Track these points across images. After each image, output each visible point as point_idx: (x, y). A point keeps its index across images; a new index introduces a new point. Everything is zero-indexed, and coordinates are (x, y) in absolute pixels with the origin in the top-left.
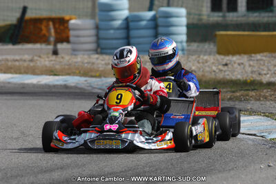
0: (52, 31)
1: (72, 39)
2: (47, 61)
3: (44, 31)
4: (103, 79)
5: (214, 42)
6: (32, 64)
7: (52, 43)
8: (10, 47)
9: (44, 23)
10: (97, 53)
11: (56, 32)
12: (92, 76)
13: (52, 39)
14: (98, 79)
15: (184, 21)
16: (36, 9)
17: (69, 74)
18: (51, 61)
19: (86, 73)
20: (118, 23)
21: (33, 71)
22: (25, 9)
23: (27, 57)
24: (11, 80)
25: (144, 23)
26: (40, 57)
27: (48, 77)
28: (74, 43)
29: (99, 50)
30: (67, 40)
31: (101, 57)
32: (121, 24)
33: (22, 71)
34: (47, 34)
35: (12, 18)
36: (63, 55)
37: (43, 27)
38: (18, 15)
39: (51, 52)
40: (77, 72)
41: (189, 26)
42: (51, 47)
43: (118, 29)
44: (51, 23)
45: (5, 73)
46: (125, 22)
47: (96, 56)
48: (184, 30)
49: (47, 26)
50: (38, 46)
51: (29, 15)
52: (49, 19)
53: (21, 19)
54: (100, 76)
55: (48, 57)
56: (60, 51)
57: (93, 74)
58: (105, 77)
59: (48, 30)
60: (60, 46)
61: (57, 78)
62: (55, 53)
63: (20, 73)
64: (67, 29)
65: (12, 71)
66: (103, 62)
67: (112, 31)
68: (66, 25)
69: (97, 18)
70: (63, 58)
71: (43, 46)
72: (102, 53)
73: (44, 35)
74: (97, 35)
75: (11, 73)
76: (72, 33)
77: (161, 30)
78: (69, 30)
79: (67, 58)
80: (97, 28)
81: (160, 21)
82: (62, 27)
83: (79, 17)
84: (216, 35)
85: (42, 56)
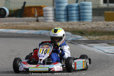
3: (33, 12)
5: (104, 16)
8: (19, 18)
9: (33, 9)
11: (38, 12)
13: (36, 15)
15: (91, 7)
16: (29, 3)
20: (63, 8)
22: (25, 3)
23: (25, 23)
30: (42, 16)
35: (20, 6)
42: (36, 18)
46: (66, 8)
48: (91, 11)
50: (30, 18)
51: (27, 5)
60: (39, 18)
68: (42, 9)
69: (55, 6)
71: (33, 18)
74: (55, 13)
77: (81, 11)
80: (55, 10)
81: (81, 7)
84: (104, 13)
85: (32, 22)
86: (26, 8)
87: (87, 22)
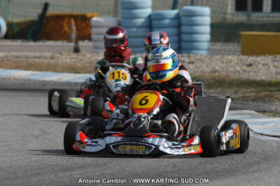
0: (74, 28)
1: (93, 37)
2: (68, 58)
3: (66, 28)
5: (238, 42)
6: (53, 62)
7: (74, 40)
8: (31, 43)
9: (66, 20)
11: (77, 29)
13: (74, 36)
15: (208, 20)
16: (57, 6)
18: (73, 58)
20: (140, 21)
22: (46, 6)
23: (48, 54)
24: (33, 78)
25: (167, 21)
26: (61, 54)
27: (68, 74)
28: (96, 41)
30: (89, 39)
32: (144, 22)
33: (43, 68)
34: (68, 31)
35: (33, 14)
36: (84, 53)
37: (65, 25)
38: (40, 11)
39: (72, 50)
41: (213, 26)
42: (72, 44)
43: (141, 27)
44: (73, 20)
45: (25, 69)
46: (148, 20)
48: (207, 29)
49: (69, 23)
50: (59, 43)
51: (50, 12)
52: (71, 16)
53: (43, 16)
55: (69, 55)
56: (81, 49)
59: (70, 27)
60: (81, 43)
61: (78, 75)
62: (77, 50)
63: (41, 70)
64: (89, 26)
65: (33, 68)
67: (134, 30)
68: (88, 22)
69: (120, 15)
70: (84, 56)
71: (65, 43)
73: (66, 32)
75: (33, 70)
76: (94, 30)
77: (184, 29)
78: (91, 27)
79: (88, 56)
81: (184, 20)
82: (83, 25)
83: (101, 14)
84: (240, 35)
85: (63, 53)
86: (48, 18)
87: (198, 57)
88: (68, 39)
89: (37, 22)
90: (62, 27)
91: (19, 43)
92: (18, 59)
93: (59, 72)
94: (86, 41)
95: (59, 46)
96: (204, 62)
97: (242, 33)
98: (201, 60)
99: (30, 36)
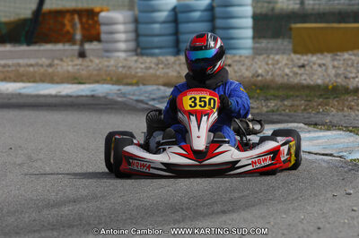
0: (78, 26)
1: (103, 37)
2: (70, 65)
3: (68, 27)
4: (141, 87)
5: (290, 38)
6: (50, 70)
7: (78, 42)
8: (24, 48)
9: (68, 17)
10: (137, 55)
11: (83, 28)
12: (128, 84)
13: (78, 36)
14: (135, 88)
15: (249, 10)
17: (98, 82)
18: (76, 65)
19: (119, 80)
20: (163, 15)
21: (51, 79)
23: (45, 61)
24: (23, 91)
25: (197, 15)
26: (61, 60)
27: (70, 86)
28: (107, 42)
29: (139, 51)
30: (97, 38)
31: (141, 59)
32: (168, 16)
33: (38, 79)
34: (71, 31)
36: (91, 58)
37: (66, 22)
38: (34, 6)
39: (76, 54)
40: (109, 78)
41: (256, 17)
42: (76, 48)
43: (164, 22)
44: (76, 17)
45: (15, 81)
46: (172, 13)
47: (135, 58)
48: (249, 22)
49: (72, 20)
50: (60, 46)
51: (47, 6)
52: (73, 12)
53: (38, 12)
54: (137, 84)
55: (72, 61)
56: (88, 53)
57: (129, 81)
58: (144, 84)
59: (73, 26)
60: (87, 46)
61: (82, 87)
62: (82, 55)
63: (34, 82)
64: (97, 23)
65: (24, 78)
66: (143, 66)
67: (157, 26)
68: (96, 18)
69: (136, 9)
70: (91, 61)
71: (67, 47)
72: (142, 55)
73: (68, 32)
74: (136, 31)
75: (22, 81)
76: (103, 28)
77: (219, 22)
78: (100, 25)
79: (97, 61)
80: (136, 21)
81: (218, 11)
82: (90, 22)
84: (291, 29)
85: (64, 59)
86: (44, 14)
87: (237, 58)
88: (71, 40)
89: (31, 20)
90: (64, 25)
91: (8, 47)
92: (7, 69)
93: (57, 83)
94: (95, 43)
95: (59, 50)
96: (243, 65)
97: (293, 26)
98: (239, 61)
99: (23, 38)
